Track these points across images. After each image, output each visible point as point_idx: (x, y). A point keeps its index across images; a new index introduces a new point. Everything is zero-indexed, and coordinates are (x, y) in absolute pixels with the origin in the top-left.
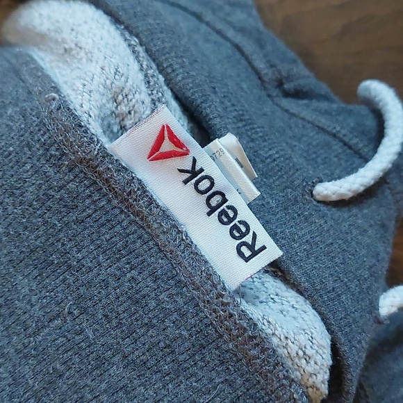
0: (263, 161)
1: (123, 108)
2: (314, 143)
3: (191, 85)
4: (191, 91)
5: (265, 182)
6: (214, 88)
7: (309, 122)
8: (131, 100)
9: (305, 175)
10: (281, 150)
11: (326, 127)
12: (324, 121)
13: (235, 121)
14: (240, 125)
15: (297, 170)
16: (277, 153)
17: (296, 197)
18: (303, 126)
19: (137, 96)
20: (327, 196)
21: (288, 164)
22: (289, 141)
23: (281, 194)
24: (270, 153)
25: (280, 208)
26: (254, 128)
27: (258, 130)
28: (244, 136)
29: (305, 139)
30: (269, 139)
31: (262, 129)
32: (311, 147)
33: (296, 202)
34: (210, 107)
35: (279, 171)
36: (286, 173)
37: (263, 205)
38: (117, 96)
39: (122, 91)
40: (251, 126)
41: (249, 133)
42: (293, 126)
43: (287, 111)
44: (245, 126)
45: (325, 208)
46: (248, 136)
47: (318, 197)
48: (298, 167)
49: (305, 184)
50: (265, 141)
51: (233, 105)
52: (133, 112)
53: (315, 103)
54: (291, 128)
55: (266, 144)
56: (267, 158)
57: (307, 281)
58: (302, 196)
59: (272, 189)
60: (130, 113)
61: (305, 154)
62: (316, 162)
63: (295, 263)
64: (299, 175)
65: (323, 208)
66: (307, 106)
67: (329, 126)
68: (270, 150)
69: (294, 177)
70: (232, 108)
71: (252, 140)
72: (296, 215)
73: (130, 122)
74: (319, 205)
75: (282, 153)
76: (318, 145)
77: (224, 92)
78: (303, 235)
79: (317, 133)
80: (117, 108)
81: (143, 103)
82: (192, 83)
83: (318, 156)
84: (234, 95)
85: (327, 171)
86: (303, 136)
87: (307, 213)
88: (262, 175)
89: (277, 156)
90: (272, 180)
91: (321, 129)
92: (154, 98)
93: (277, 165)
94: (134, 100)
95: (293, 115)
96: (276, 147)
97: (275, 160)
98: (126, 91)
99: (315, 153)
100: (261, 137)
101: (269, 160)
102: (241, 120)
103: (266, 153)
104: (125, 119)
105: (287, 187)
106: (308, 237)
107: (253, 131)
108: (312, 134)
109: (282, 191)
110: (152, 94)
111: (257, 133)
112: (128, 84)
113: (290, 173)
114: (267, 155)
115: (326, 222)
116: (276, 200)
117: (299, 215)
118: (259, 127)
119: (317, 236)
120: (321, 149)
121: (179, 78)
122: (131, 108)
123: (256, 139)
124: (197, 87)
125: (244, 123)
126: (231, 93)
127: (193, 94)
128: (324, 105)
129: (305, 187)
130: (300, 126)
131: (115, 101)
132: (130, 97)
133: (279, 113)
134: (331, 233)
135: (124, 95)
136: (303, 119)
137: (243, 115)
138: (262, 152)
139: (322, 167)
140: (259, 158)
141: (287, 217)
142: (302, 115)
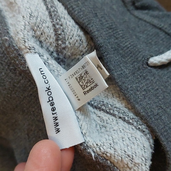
0: (122, 49)
1: (38, 33)
2: (151, 34)
3: (82, 16)
4: (82, 19)
5: (123, 60)
6: (96, 14)
7: (148, 22)
8: (41, 28)
9: (143, 54)
10: (132, 42)
11: (156, 25)
12: (156, 22)
13: (108, 29)
14: (110, 31)
15: (140, 52)
16: (130, 44)
17: (139, 67)
18: (145, 25)
19: (44, 25)
20: (155, 64)
21: (135, 50)
22: (138, 34)
23: (131, 66)
24: (126, 44)
25: (130, 74)
26: (117, 32)
27: (120, 32)
28: (113, 37)
29: (146, 32)
30: (126, 37)
31: (122, 32)
32: (148, 36)
33: (139, 69)
34: (92, 26)
35: (131, 53)
36: (134, 54)
37: (121, 73)
38: (34, 28)
39: (35, 25)
40: (116, 31)
41: (115, 35)
42: (140, 25)
43: (137, 17)
44: (113, 31)
45: (155, 70)
46: (115, 37)
47: (151, 65)
48: (140, 50)
49: (143, 59)
50: (123, 38)
51: (107, 21)
52: (43, 33)
53: (151, 12)
54: (139, 27)
55: (124, 39)
56: (124, 47)
57: (144, 111)
58: (142, 65)
59: (127, 63)
60: (42, 34)
61: (146, 41)
62: (151, 44)
63: (137, 103)
64: (141, 55)
65: (154, 70)
66: (147, 14)
67: (158, 24)
68: (126, 43)
69: (138, 56)
70: (106, 23)
71: (117, 39)
72: (139, 76)
73: (43, 38)
74: (152, 69)
75: (132, 43)
76: (152, 35)
77: (102, 14)
78: (142, 87)
79: (152, 29)
80: (35, 33)
81: (48, 27)
82: (83, 14)
83: (152, 41)
84: (108, 15)
85: (157, 49)
86: (145, 30)
87: (145, 75)
88: (122, 56)
89: (129, 45)
90: (127, 59)
91: (154, 26)
92: (54, 23)
93: (129, 50)
94: (42, 28)
95: (140, 19)
96: (129, 41)
97: (128, 48)
98: (37, 24)
99: (151, 39)
100: (121, 36)
101: (125, 48)
102: (111, 29)
103: (124, 44)
104: (41, 38)
105: (134, 62)
106: (145, 88)
107: (117, 34)
108: (149, 29)
109: (132, 64)
110: (53, 21)
111: (119, 34)
112: (38, 20)
113: (136, 54)
114: (124, 46)
115: (155, 78)
116: (128, 69)
117: (140, 76)
118: (120, 31)
119: (150, 86)
120: (154, 37)
121: (76, 12)
122: (42, 32)
123: (119, 38)
124: (85, 16)
125: (112, 30)
126: (106, 14)
127: (83, 20)
128: (156, 13)
129: (143, 61)
130: (143, 25)
131: (33, 30)
132: (40, 27)
133: (133, 19)
134: (158, 83)
135: (37, 26)
136: (145, 21)
137: (112, 25)
138: (122, 44)
139: (154, 46)
140: (120, 48)
141: (134, 78)
142: (145, 19)
